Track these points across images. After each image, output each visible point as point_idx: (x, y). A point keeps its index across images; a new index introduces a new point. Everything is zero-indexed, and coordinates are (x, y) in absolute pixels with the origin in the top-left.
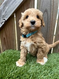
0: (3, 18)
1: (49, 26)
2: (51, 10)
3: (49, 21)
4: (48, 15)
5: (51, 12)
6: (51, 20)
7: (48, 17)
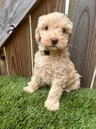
0: (10, 23)
1: (90, 38)
3: (90, 29)
4: (89, 18)
7: (89, 22)
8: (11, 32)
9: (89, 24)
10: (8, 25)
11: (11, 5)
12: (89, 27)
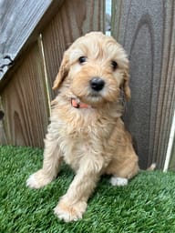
0: (3, 53)
2: (165, 15)
3: (156, 58)
4: (152, 36)
5: (164, 25)
6: (165, 56)
7: (152, 45)
8: (6, 69)
9: (152, 49)
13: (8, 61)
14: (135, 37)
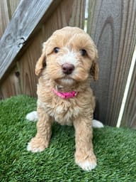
0: (20, 35)
1: (114, 59)
2: (122, 19)
3: (115, 47)
4: (113, 32)
5: (121, 25)
6: (121, 47)
7: (113, 38)
8: (21, 46)
9: (113, 41)
10: (19, 37)
11: (21, 15)
12: (113, 44)
13: (22, 41)
14: (102, 32)
